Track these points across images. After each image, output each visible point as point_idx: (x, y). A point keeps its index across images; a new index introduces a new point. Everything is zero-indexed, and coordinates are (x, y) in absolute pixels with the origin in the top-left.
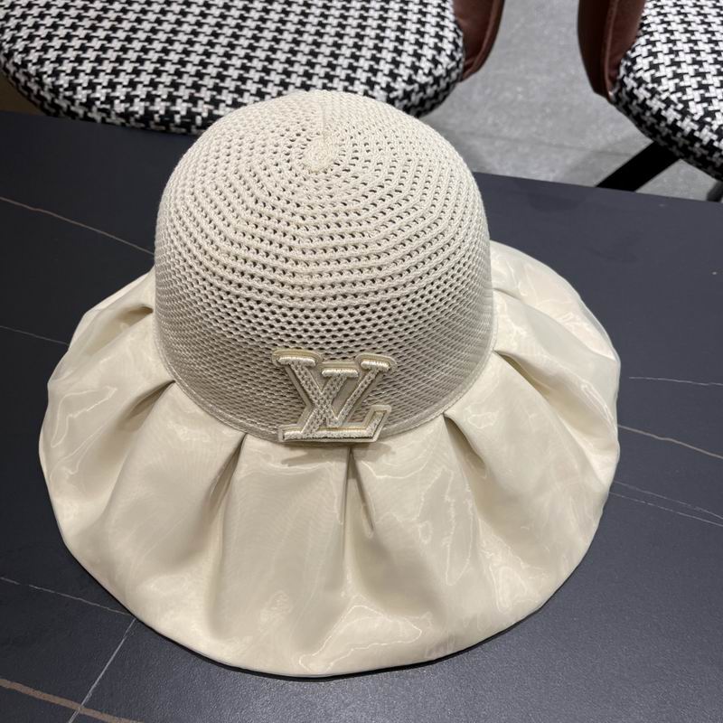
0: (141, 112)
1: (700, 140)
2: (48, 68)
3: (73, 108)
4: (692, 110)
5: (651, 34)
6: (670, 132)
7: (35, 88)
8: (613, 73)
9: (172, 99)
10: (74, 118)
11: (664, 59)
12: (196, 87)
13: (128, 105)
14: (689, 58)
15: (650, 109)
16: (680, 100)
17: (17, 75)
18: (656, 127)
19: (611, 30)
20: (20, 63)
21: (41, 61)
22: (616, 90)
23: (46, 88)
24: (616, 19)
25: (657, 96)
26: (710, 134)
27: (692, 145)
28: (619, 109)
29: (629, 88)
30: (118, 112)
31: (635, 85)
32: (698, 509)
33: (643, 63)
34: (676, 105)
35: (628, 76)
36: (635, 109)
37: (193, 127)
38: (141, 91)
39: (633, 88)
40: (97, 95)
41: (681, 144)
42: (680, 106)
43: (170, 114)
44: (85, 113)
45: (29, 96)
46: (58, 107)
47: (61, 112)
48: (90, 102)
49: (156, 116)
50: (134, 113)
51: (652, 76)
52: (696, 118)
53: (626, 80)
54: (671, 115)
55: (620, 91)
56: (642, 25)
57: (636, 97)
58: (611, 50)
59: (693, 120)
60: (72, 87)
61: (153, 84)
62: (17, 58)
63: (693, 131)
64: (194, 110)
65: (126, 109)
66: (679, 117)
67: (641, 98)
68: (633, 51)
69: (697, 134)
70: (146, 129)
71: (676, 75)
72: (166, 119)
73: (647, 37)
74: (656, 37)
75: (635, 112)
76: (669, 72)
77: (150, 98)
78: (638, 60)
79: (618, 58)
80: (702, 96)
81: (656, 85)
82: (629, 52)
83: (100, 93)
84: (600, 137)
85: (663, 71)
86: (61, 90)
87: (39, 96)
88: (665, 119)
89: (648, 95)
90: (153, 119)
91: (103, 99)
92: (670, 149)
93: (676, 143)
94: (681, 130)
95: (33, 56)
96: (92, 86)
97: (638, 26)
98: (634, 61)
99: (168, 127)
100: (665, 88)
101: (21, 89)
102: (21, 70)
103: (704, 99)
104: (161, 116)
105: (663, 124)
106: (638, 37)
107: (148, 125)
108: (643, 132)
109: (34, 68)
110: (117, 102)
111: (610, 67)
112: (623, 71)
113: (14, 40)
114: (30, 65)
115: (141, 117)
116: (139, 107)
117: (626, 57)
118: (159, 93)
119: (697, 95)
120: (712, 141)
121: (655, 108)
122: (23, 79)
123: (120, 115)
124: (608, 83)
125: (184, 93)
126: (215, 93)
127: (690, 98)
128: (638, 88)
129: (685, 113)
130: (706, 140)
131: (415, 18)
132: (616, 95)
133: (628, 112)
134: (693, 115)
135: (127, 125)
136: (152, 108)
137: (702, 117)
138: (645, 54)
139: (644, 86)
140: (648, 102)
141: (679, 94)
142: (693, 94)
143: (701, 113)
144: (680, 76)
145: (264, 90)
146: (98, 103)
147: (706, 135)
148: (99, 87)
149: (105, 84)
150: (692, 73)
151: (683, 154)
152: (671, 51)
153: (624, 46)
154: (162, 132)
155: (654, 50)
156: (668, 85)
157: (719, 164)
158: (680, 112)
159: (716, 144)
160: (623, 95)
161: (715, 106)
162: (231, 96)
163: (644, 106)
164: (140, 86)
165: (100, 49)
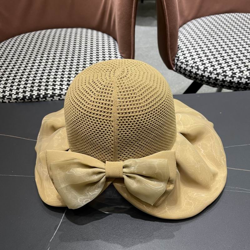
0: (22, 97)
5: (182, 49)
6: (195, 75)
9: (32, 91)
11: (187, 55)
12: (39, 86)
13: (17, 95)
14: (195, 54)
15: (187, 70)
16: (196, 66)
18: (191, 75)
19: (169, 49)
22: (175, 67)
24: (171, 46)
25: (188, 66)
26: (208, 74)
27: (203, 78)
28: (178, 73)
29: (179, 65)
30: (14, 98)
31: (181, 64)
32: (237, 188)
33: (181, 57)
34: (195, 67)
35: (178, 62)
36: (183, 71)
37: (40, 98)
38: (21, 90)
39: (180, 65)
40: (6, 94)
41: (199, 79)
42: (196, 67)
43: (31, 96)
44: (3, 101)
48: (4, 97)
49: (27, 97)
50: (19, 98)
51: (185, 60)
52: (202, 70)
53: (178, 63)
54: (194, 70)
55: (177, 67)
57: (182, 68)
58: (171, 55)
59: (201, 71)
61: (25, 88)
63: (202, 74)
64: (40, 93)
65: (16, 97)
66: (197, 70)
67: (184, 68)
68: (178, 54)
69: (203, 74)
70: (24, 102)
71: (192, 59)
73: (181, 50)
75: (183, 72)
76: (190, 58)
77: (24, 92)
78: (180, 57)
79: (174, 57)
81: (187, 63)
82: (177, 55)
83: (7, 93)
84: (174, 89)
85: (188, 59)
88: (192, 72)
89: (186, 66)
90: (26, 98)
91: (8, 95)
92: (196, 81)
93: (198, 79)
94: (198, 74)
97: (177, 48)
98: (179, 57)
99: (31, 100)
103: (203, 64)
104: (28, 97)
105: (192, 74)
106: (178, 50)
107: (24, 100)
108: (187, 78)
110: (13, 95)
111: (172, 60)
112: (176, 61)
115: (22, 98)
116: (21, 95)
117: (176, 57)
118: (27, 90)
119: (200, 63)
120: (209, 76)
123: (15, 99)
124: (172, 65)
125: (36, 88)
126: (46, 87)
129: (198, 69)
130: (207, 76)
131: (108, 56)
132: (176, 69)
133: (180, 72)
134: (201, 69)
135: (17, 102)
136: (25, 95)
137: (204, 69)
138: (182, 55)
139: (183, 64)
140: (186, 68)
141: (195, 64)
142: (199, 63)
143: (203, 68)
144: (194, 59)
145: (62, 83)
146: (7, 97)
147: (206, 74)
148: (6, 92)
149: (9, 90)
150: (197, 57)
151: (201, 82)
152: (189, 53)
153: (175, 54)
154: (30, 102)
155: (184, 53)
156: (191, 62)
157: (213, 82)
158: (197, 69)
159: (210, 76)
160: (178, 68)
161: (207, 65)
162: (52, 87)
163: (185, 69)
164: (20, 89)
165: (6, 80)
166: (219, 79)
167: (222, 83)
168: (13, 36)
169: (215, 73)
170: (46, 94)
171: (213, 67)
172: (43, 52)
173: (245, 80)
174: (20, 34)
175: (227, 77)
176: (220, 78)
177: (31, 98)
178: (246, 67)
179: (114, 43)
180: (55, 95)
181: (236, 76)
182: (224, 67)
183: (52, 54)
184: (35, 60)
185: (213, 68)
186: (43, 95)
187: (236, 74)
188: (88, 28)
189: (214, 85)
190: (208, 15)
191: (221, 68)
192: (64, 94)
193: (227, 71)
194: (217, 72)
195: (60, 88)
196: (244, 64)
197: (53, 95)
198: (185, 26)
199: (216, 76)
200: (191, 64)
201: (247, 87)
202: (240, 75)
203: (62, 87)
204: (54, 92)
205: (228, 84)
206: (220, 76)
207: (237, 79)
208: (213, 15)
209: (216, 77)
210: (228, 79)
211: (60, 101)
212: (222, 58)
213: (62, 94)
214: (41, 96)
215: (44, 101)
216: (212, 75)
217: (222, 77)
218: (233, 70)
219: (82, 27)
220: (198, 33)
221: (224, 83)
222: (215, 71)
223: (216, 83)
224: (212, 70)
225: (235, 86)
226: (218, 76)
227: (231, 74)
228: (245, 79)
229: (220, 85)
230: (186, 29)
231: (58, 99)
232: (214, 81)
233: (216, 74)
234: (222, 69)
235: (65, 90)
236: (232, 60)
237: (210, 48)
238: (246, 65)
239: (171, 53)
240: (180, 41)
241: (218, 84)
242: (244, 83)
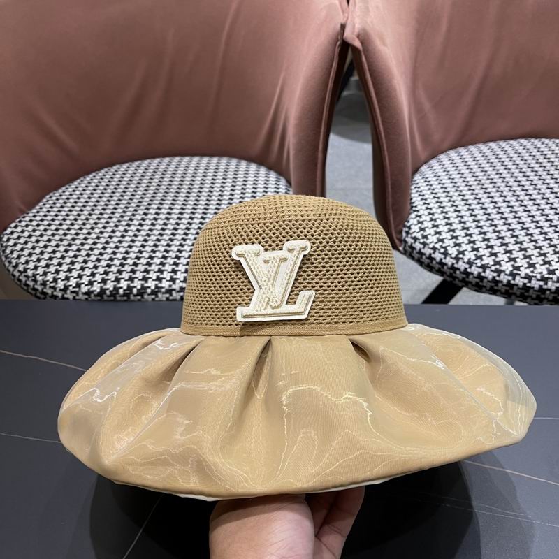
0: (98, 290)
1: (459, 269)
2: (40, 271)
3: (55, 293)
4: (450, 252)
5: (418, 211)
6: (440, 266)
7: (31, 284)
8: (399, 236)
9: (118, 280)
10: (55, 299)
11: (428, 224)
12: (133, 271)
13: (90, 287)
14: (443, 222)
15: (424, 254)
16: (441, 247)
17: (21, 278)
18: (431, 264)
19: (391, 211)
20: (22, 270)
21: (36, 268)
22: (403, 245)
23: (39, 283)
24: (393, 205)
25: (427, 246)
26: (464, 264)
27: (455, 272)
28: (407, 257)
29: (409, 244)
31: (413, 241)
33: (415, 228)
34: (439, 250)
35: (407, 236)
36: (416, 255)
37: (131, 295)
38: (98, 278)
39: (412, 244)
40: (70, 283)
41: (448, 273)
42: (442, 250)
43: (116, 289)
44: (63, 295)
45: (28, 289)
46: (45, 294)
47: (47, 296)
48: (66, 288)
49: (108, 292)
50: (93, 291)
51: (422, 235)
52: (453, 256)
53: (407, 239)
54: (438, 256)
55: (405, 246)
56: (412, 207)
57: (415, 248)
58: (394, 223)
59: (452, 258)
60: (55, 280)
61: (106, 273)
62: (21, 268)
63: (453, 264)
64: (132, 285)
65: (89, 289)
66: (443, 256)
67: (418, 248)
68: (408, 222)
69: (456, 266)
71: (437, 233)
72: (114, 292)
73: (416, 213)
74: (421, 212)
75: (416, 257)
76: (432, 231)
77: (104, 281)
78: (412, 227)
79: (401, 226)
80: (455, 243)
81: (425, 240)
82: (406, 223)
83: (73, 282)
85: (428, 231)
86: (48, 283)
87: (34, 289)
88: (434, 259)
89: (422, 246)
90: (105, 293)
91: (74, 285)
93: (445, 273)
94: (445, 264)
95: (31, 265)
96: (67, 278)
97: (410, 208)
98: (409, 228)
99: (115, 298)
100: (431, 241)
101: (23, 286)
102: (23, 274)
103: (456, 245)
104: (111, 291)
105: (434, 262)
106: (410, 214)
107: (102, 298)
109: (32, 272)
110: (83, 286)
111: (396, 233)
112: (404, 234)
113: (19, 257)
114: (29, 271)
115: (98, 293)
116: (96, 288)
117: (405, 226)
118: (109, 278)
119: (451, 243)
120: (466, 269)
121: (428, 254)
122: (23, 279)
123: (85, 294)
124: (397, 242)
125: (125, 275)
126: (145, 274)
127: (447, 245)
128: (415, 243)
129: (446, 254)
130: (462, 269)
132: (404, 249)
133: (413, 258)
134: (450, 255)
135: (89, 299)
136: (105, 287)
137: (457, 255)
138: (416, 222)
139: (418, 241)
140: (423, 251)
141: (440, 243)
142: (449, 243)
143: (456, 253)
144: (439, 233)
145: (176, 269)
146: (71, 288)
147: (462, 265)
148: (72, 279)
149: (76, 276)
150: (446, 230)
151: (451, 279)
152: (432, 220)
153: (402, 219)
154: (112, 300)
155: (421, 220)
156: (432, 239)
157: (474, 282)
158: (443, 254)
159: (469, 270)
160: (407, 248)
161: (464, 247)
162: (156, 274)
163: (420, 253)
164: (97, 275)
165: (73, 257)
166: (486, 278)
167: (493, 284)
168: (99, 169)
169: (479, 265)
170: (143, 288)
171: (475, 252)
172: (149, 204)
173: (538, 282)
174: (111, 165)
175: (502, 275)
176: (489, 274)
177: (115, 294)
178: (543, 258)
179: (286, 189)
180: (160, 291)
181: (519, 274)
182: (498, 254)
183: (165, 209)
184: (131, 220)
185: (476, 255)
186: (138, 290)
187: (520, 270)
188: (241, 157)
189: (477, 289)
190: (484, 142)
191: (492, 254)
192: (178, 289)
193: (502, 263)
194: (483, 263)
195: (171, 277)
196: (538, 250)
197: (156, 290)
198: (434, 162)
199: (481, 270)
200: (432, 242)
201: (543, 296)
202: (528, 271)
203: (175, 277)
204: (160, 285)
205: (505, 288)
206: (488, 271)
207: (522, 280)
208: (494, 140)
209: (480, 273)
210: (504, 278)
211: (168, 302)
212: (497, 234)
213: (174, 290)
214: (135, 291)
215: (139, 300)
216: (473, 268)
217: (492, 273)
218: (516, 262)
219: (231, 155)
220: (457, 178)
221: (497, 285)
222: (478, 261)
223: (481, 284)
224: (473, 258)
225: (518, 293)
226: (484, 272)
227: (511, 269)
228: (538, 280)
229: (488, 288)
230: (434, 168)
231: (164, 299)
232: (478, 280)
233: (480, 267)
234: (493, 257)
235: (181, 282)
236: (515, 241)
237: (476, 212)
238: (542, 252)
239: (394, 218)
240: (417, 195)
241: (485, 287)
242: (535, 289)
